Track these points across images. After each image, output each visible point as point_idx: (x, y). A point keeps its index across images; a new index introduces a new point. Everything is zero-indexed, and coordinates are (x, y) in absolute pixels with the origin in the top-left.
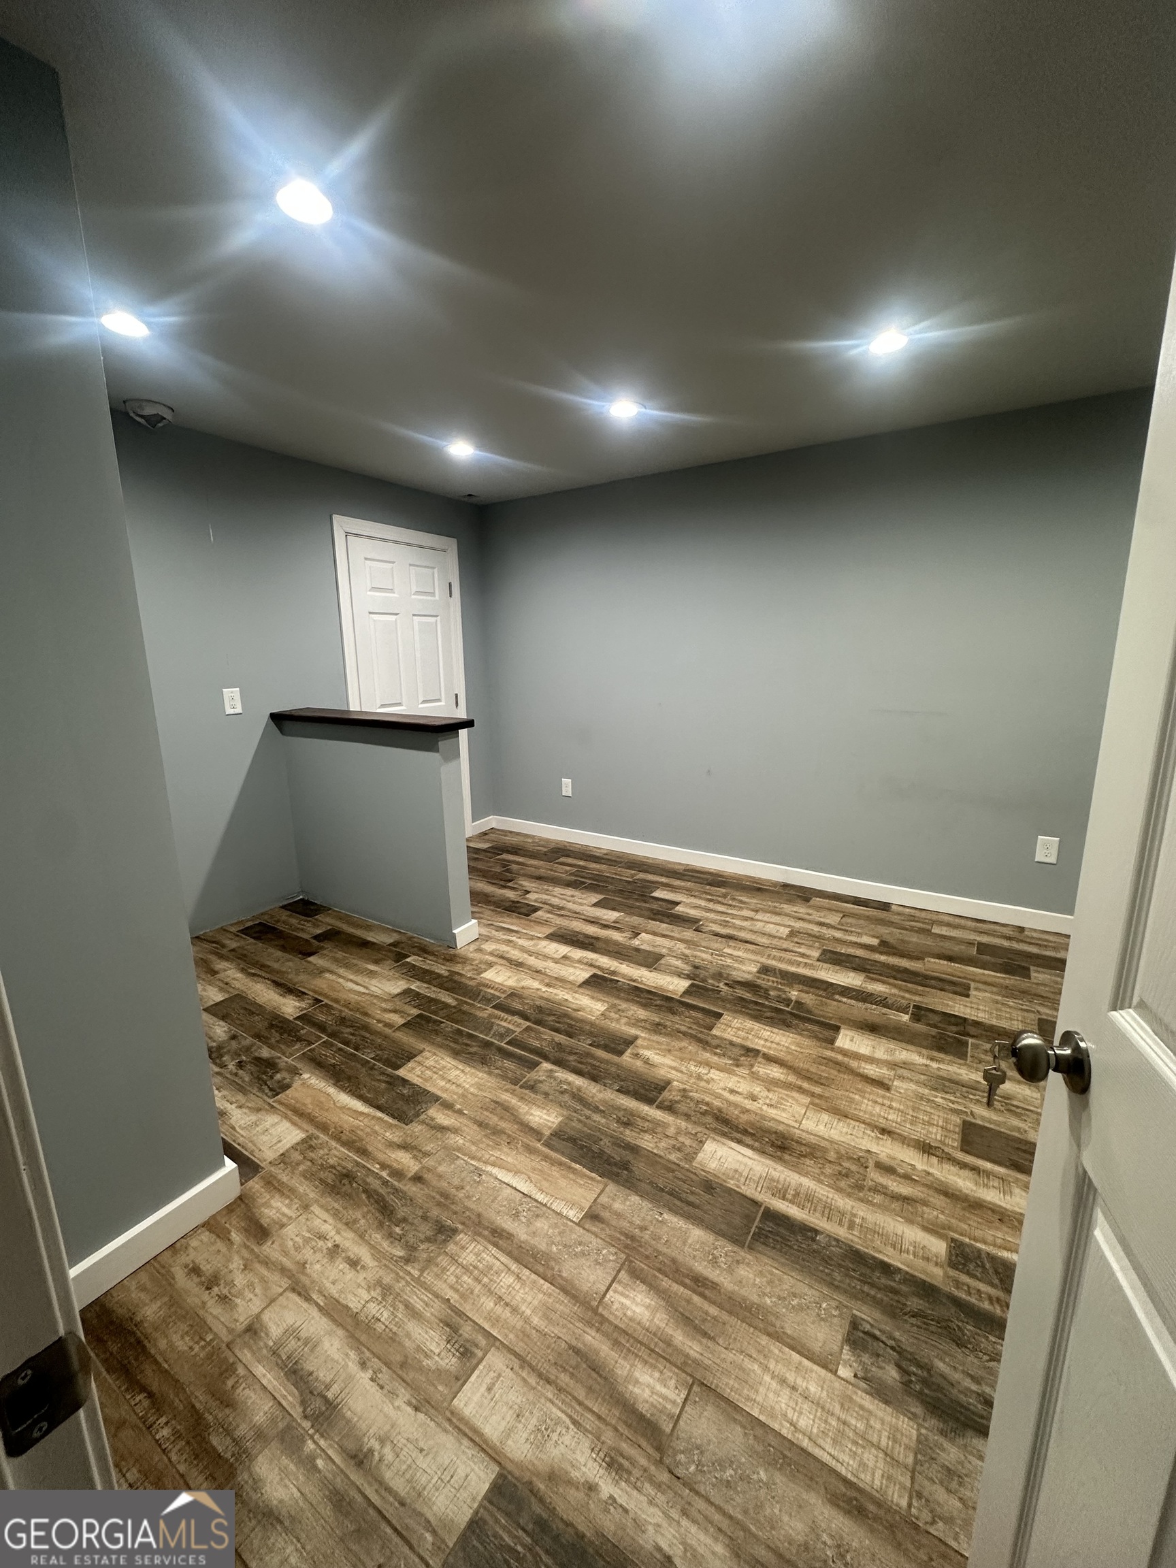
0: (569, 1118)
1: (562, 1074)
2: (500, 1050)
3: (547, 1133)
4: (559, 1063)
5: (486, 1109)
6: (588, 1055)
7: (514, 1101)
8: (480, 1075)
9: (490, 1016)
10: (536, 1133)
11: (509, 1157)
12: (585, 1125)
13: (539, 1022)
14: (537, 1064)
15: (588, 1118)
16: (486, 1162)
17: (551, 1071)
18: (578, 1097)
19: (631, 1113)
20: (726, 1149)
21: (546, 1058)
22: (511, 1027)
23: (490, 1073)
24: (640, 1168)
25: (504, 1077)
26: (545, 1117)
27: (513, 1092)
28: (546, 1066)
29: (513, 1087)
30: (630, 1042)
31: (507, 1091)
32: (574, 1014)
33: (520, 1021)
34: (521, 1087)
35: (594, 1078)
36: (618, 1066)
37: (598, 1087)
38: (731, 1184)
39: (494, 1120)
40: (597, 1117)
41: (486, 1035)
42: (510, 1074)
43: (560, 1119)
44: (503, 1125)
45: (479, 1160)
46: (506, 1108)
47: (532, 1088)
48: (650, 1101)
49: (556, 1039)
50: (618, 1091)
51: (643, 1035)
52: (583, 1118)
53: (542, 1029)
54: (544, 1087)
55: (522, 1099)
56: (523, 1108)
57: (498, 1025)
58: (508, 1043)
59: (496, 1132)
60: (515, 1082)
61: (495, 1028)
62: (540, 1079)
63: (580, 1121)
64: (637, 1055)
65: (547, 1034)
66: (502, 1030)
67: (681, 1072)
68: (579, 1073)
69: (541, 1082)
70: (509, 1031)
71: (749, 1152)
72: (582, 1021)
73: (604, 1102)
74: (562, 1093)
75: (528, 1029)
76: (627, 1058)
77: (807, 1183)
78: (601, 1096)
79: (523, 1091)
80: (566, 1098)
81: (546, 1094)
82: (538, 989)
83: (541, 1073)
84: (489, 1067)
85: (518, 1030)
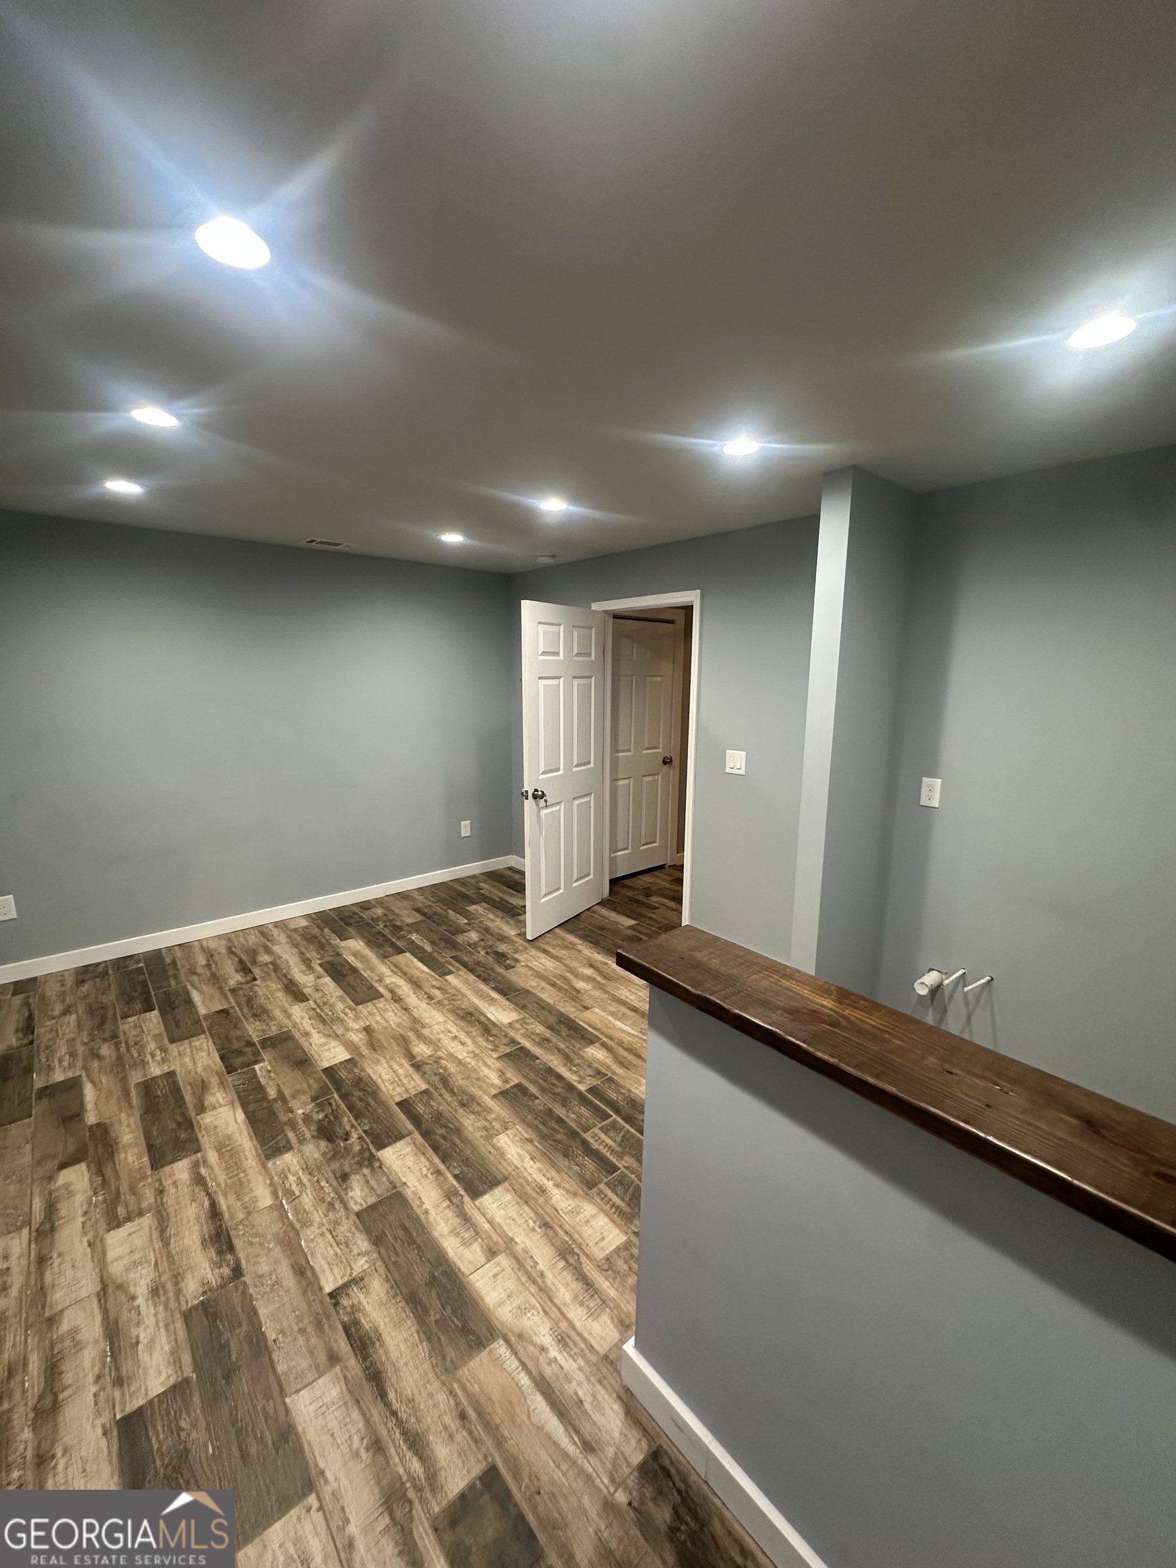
0: (580, 1049)
1: (572, 1078)
2: (618, 1112)
3: (597, 1045)
4: (570, 1087)
5: (635, 1065)
6: (543, 1090)
7: (614, 1067)
8: (637, 1092)
9: (620, 1156)
10: (604, 1046)
11: (626, 1038)
12: (572, 1044)
13: (573, 1134)
14: (590, 1090)
15: (568, 1047)
16: (637, 1036)
17: (579, 1082)
18: (568, 1060)
19: (539, 1045)
20: (499, 1018)
21: (580, 1094)
22: (603, 1136)
23: (629, 1091)
24: (552, 1020)
25: (618, 1085)
26: (596, 1053)
27: (614, 1072)
28: (582, 1088)
29: (613, 1076)
30: (503, 1094)
31: (618, 1075)
32: (534, 1136)
33: (591, 1141)
34: (607, 1075)
35: (550, 1071)
36: (526, 1077)
37: (550, 1064)
38: (512, 1006)
39: (630, 1057)
40: (562, 1046)
41: (628, 1131)
42: (613, 1086)
43: (586, 1050)
44: (625, 1054)
45: (641, 1038)
46: (621, 1064)
47: (598, 1073)
48: (523, 1050)
49: (564, 1112)
50: (538, 1059)
51: (486, 1097)
52: (571, 1047)
53: (573, 1125)
54: (590, 1071)
55: (608, 1067)
56: (609, 1061)
57: (615, 1141)
58: (610, 1116)
59: (629, 1050)
60: (611, 1080)
61: (619, 1139)
62: (589, 1078)
63: (574, 1047)
64: (506, 1081)
65: (570, 1119)
66: (612, 1133)
67: (484, 1062)
68: (559, 1077)
69: (591, 1076)
70: (605, 1130)
71: (490, 1016)
72: (529, 1126)
73: (552, 1054)
74: (579, 1065)
75: (586, 1129)
76: (515, 1080)
77: (475, 1000)
78: (552, 1058)
79: (605, 1072)
80: (577, 1061)
81: (590, 1066)
82: (557, 1186)
83: (589, 1082)
84: (629, 1096)
85: (596, 1130)
